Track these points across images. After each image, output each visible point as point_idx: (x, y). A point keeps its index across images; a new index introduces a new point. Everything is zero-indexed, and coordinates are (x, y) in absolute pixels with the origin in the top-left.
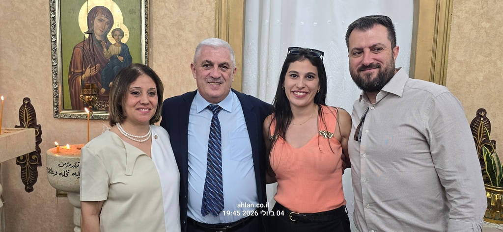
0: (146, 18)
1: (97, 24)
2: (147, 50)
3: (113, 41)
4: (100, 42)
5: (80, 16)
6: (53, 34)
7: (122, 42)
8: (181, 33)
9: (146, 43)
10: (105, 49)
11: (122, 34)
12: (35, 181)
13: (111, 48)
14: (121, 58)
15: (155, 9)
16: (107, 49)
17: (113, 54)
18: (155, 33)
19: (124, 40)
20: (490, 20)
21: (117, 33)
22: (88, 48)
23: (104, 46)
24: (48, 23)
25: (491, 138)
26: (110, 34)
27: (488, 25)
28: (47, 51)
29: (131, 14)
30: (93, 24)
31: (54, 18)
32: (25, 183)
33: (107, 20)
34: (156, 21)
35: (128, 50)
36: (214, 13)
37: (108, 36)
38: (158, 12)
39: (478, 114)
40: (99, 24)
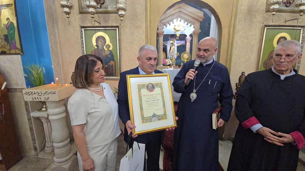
0: (119, 40)
2: (119, 53)
3: (106, 50)
4: (101, 50)
5: (93, 40)
6: (83, 47)
7: (110, 49)
8: (133, 45)
9: (119, 50)
10: (103, 53)
11: (110, 47)
13: (106, 52)
14: (110, 56)
15: (122, 37)
16: (104, 53)
17: (106, 54)
18: (122, 46)
19: (111, 49)
20: (247, 39)
21: (108, 46)
22: (97, 52)
23: (103, 51)
24: (80, 43)
26: (105, 46)
27: (246, 41)
29: (113, 39)
30: (98, 43)
31: (83, 41)
33: (103, 41)
34: (123, 41)
35: (112, 53)
36: (145, 38)
37: (104, 47)
38: (123, 38)
39: (242, 74)
40: (101, 43)
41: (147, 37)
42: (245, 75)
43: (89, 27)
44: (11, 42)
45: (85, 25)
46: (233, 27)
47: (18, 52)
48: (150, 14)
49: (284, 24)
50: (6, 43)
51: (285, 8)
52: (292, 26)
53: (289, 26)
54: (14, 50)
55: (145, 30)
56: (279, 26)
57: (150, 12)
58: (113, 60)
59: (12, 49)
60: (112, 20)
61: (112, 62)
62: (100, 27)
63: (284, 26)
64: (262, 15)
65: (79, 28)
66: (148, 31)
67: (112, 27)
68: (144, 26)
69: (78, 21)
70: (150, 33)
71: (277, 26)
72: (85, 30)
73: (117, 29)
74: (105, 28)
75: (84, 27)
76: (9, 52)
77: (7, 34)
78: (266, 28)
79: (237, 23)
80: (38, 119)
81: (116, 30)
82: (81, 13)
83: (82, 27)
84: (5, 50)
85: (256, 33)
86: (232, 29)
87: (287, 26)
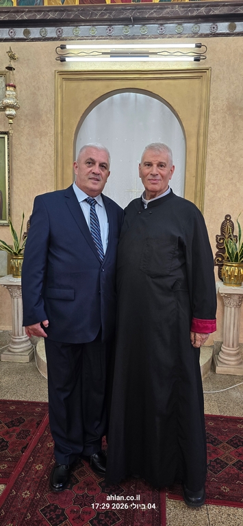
8: (32, 165)
15: (14, 150)
18: (14, 166)
20: (231, 156)
27: (230, 160)
34: (15, 158)
36: (53, 152)
38: (17, 151)
39: (226, 218)
41: (56, 151)
42: (230, 221)
46: (203, 134)
48: (62, 113)
55: (53, 139)
57: (62, 109)
66: (58, 141)
68: (53, 132)
73: (6, 137)
81: (4, 138)
86: (201, 139)
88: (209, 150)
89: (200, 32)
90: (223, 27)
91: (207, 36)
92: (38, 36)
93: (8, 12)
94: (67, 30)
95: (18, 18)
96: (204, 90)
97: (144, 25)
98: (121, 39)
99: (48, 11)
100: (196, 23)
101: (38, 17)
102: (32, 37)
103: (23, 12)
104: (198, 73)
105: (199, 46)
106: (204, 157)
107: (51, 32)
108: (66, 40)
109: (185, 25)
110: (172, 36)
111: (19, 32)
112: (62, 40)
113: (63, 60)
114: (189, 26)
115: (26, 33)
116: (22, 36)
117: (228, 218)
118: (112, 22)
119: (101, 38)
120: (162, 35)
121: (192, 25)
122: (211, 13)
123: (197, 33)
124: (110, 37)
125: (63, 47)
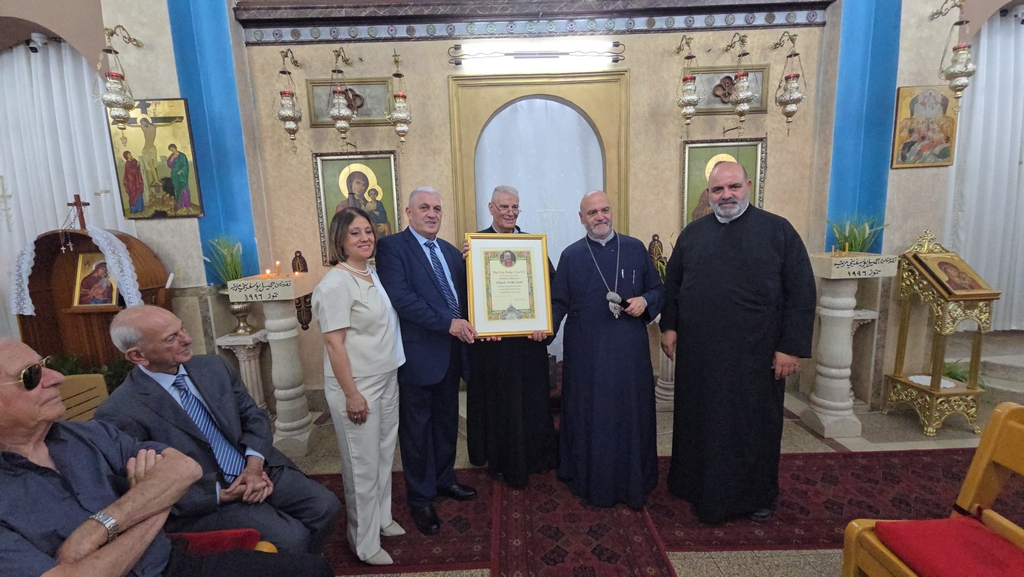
0: (397, 179)
1: (354, 185)
2: (398, 205)
3: (369, 199)
4: (358, 200)
6: (318, 196)
7: (377, 199)
9: (398, 199)
11: (376, 193)
12: (310, 320)
13: (368, 205)
14: (377, 213)
15: (402, 172)
16: (365, 206)
17: (370, 209)
18: (404, 191)
19: (379, 198)
23: (362, 204)
24: (313, 188)
25: (663, 256)
26: (366, 193)
27: (655, 173)
28: (313, 210)
29: (384, 179)
30: (352, 187)
31: (318, 183)
32: (302, 323)
33: (363, 182)
35: (383, 206)
36: (450, 172)
37: (365, 195)
38: (405, 174)
39: (654, 240)
40: (358, 186)
41: (454, 171)
42: (659, 241)
43: (332, 154)
44: (179, 192)
45: (324, 151)
46: (623, 145)
47: (193, 212)
48: (459, 125)
49: (722, 138)
50: (168, 195)
51: (719, 106)
52: (736, 140)
53: (732, 141)
54: (185, 209)
55: (449, 156)
56: (712, 141)
57: (459, 121)
58: (385, 221)
59: (182, 206)
60: (380, 140)
61: (382, 225)
62: (356, 154)
63: (722, 141)
64: (676, 122)
65: (310, 157)
66: (455, 161)
67: (381, 153)
68: (449, 149)
69: (309, 142)
70: (462, 163)
71: (707, 142)
72: (322, 160)
73: (392, 157)
74: (366, 156)
75: (322, 155)
76: (173, 214)
77: (169, 176)
78: (687, 146)
79: (632, 137)
80: (229, 352)
81: (389, 158)
82: (314, 125)
83: (317, 155)
84: (165, 209)
85: (670, 156)
86: (623, 150)
87: (726, 141)
88: (631, 162)
89: (615, 29)
90: (640, 22)
91: (623, 32)
92: (424, 34)
93: (388, 6)
94: (460, 27)
95: (401, 12)
96: (623, 96)
97: (551, 20)
98: (525, 37)
99: (439, 5)
100: (610, 18)
101: (426, 12)
102: (417, 35)
103: (406, 6)
104: (614, 76)
105: (616, 45)
106: (627, 172)
107: (440, 29)
108: (459, 39)
109: (598, 20)
110: (584, 33)
111: (401, 30)
112: (454, 39)
113: (458, 63)
114: (602, 21)
115: (409, 31)
116: (405, 35)
117: (655, 238)
118: (513, 17)
119: (501, 35)
120: (572, 32)
121: (605, 20)
122: (629, 7)
123: (611, 30)
124: (511, 35)
125: (457, 48)
